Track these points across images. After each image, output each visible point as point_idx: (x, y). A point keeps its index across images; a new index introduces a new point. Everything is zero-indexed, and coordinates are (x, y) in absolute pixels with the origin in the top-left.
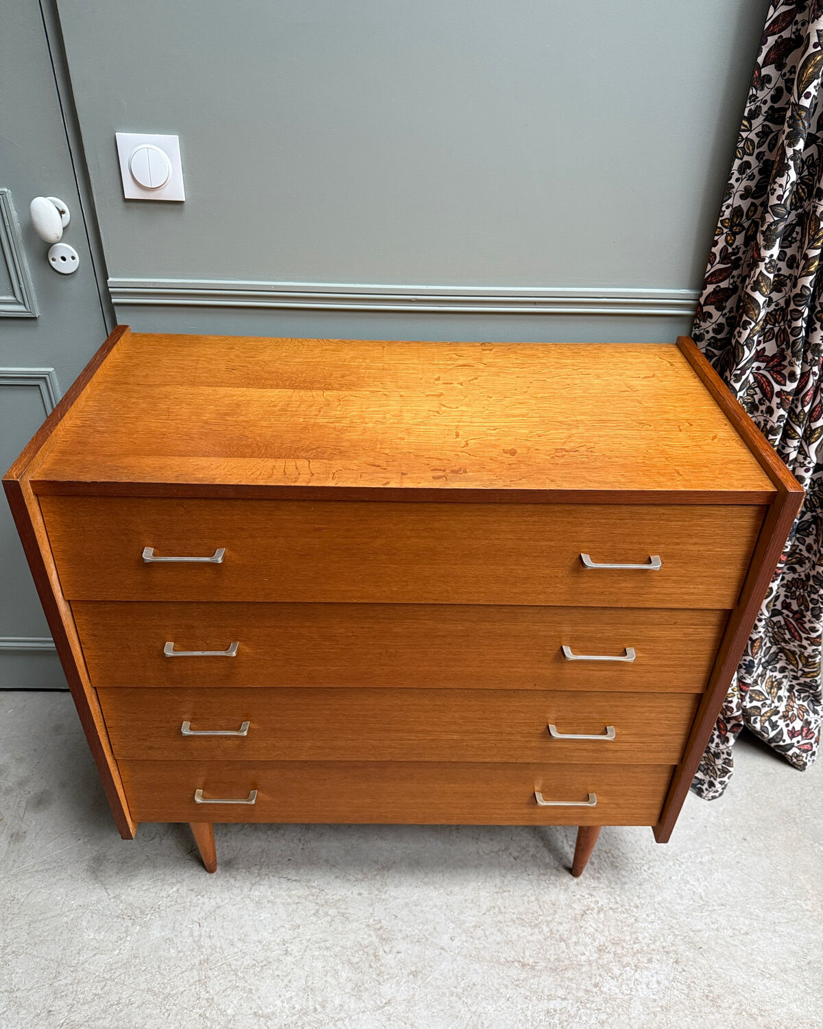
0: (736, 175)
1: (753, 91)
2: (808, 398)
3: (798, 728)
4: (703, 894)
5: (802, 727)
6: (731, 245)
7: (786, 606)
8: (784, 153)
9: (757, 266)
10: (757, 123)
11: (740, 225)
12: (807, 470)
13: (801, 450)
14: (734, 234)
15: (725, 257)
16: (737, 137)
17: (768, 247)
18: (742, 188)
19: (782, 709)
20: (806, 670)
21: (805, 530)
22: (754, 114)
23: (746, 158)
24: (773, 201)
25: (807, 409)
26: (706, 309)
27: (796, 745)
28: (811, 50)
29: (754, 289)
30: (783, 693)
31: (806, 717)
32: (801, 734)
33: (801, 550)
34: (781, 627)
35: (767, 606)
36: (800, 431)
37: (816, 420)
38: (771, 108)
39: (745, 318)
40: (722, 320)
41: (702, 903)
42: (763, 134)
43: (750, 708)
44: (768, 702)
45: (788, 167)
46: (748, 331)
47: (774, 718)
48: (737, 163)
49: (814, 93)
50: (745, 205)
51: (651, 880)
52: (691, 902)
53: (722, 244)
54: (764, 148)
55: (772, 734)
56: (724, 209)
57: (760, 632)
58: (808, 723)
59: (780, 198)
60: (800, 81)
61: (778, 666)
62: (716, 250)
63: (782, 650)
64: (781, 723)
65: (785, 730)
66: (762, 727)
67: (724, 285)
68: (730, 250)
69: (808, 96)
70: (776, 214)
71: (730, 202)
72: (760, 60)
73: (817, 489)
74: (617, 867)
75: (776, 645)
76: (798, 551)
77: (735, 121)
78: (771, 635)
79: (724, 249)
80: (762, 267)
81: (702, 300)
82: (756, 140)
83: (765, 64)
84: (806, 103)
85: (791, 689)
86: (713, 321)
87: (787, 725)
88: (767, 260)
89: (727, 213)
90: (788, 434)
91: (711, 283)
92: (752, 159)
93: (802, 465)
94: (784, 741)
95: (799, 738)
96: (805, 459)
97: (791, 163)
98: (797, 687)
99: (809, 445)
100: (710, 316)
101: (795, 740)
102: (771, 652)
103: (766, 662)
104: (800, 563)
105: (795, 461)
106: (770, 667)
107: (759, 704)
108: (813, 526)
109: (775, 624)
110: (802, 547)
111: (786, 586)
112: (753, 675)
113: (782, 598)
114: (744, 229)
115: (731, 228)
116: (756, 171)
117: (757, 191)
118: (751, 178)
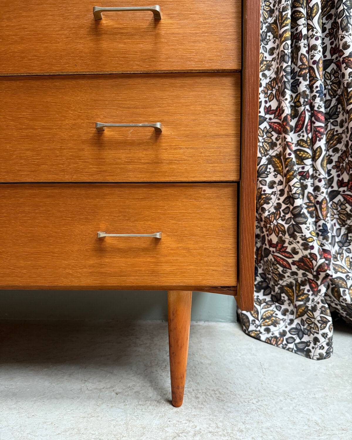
4: (319, 421)
7: (341, 184)
12: (317, 39)
13: (310, 28)
21: (335, 114)
34: (342, 204)
35: (322, 165)
36: (304, 11)
41: (318, 428)
43: (336, 278)
51: (259, 410)
52: (306, 427)
57: (323, 193)
66: (351, 299)
74: (222, 400)
75: (344, 226)
76: (335, 133)
78: (337, 217)
93: (313, 36)
96: (313, 31)
99: (312, 19)
102: (342, 233)
103: (340, 242)
104: (339, 141)
105: (307, 37)
106: (345, 248)
107: (343, 276)
108: (339, 106)
109: (337, 204)
110: (337, 128)
111: (336, 167)
112: (330, 241)
113: (336, 179)
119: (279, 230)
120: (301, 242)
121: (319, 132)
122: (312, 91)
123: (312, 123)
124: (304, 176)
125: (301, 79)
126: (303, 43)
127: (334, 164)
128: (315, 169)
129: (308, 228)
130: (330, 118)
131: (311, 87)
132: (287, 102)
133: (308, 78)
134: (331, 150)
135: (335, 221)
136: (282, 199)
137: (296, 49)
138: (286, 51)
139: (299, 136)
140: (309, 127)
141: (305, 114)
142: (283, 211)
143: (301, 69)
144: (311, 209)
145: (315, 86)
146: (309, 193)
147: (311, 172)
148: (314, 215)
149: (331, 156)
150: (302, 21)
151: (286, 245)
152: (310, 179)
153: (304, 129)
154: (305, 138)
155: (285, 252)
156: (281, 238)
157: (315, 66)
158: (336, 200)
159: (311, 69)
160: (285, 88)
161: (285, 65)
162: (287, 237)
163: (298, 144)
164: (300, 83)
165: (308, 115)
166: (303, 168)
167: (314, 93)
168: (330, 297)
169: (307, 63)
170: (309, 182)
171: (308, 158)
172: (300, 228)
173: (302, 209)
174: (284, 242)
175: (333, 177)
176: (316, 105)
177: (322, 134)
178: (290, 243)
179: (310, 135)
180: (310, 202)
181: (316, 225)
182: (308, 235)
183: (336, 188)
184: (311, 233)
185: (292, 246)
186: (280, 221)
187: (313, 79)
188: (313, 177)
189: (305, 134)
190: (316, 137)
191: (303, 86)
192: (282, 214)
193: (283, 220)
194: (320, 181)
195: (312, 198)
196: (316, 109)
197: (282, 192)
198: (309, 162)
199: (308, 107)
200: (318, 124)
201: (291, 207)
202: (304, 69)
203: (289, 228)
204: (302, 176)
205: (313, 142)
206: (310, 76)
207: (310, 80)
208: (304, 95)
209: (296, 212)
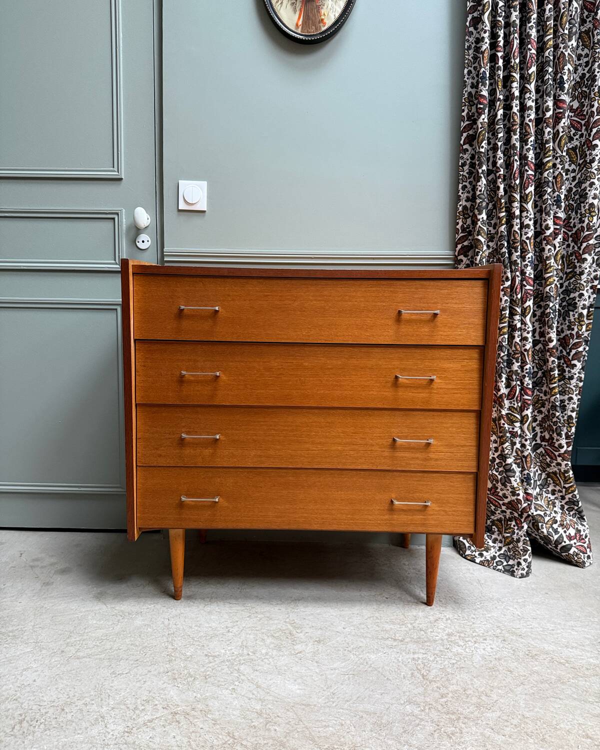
0: (461, 191)
1: (461, 155)
2: (518, 290)
3: (573, 534)
5: (576, 534)
6: (465, 224)
8: (478, 172)
9: (477, 224)
10: (466, 168)
11: (467, 214)
12: (528, 333)
14: (466, 218)
15: (463, 230)
16: (459, 175)
17: (480, 214)
18: (465, 196)
19: (558, 518)
20: (567, 486)
22: (464, 165)
23: (464, 183)
24: (478, 193)
25: (519, 296)
26: (459, 258)
27: (574, 545)
28: (480, 130)
29: (478, 235)
30: (557, 509)
31: (576, 526)
32: (576, 538)
33: (541, 397)
35: (528, 429)
36: (519, 310)
37: (525, 302)
38: (471, 162)
39: (477, 250)
40: (468, 262)
42: (470, 173)
43: (537, 515)
44: (548, 513)
45: (481, 177)
46: (479, 256)
47: (555, 526)
48: (460, 186)
49: (485, 146)
50: (468, 204)
53: (461, 223)
54: (472, 179)
55: (556, 537)
56: (458, 206)
57: (528, 449)
58: (579, 531)
59: (480, 191)
60: (478, 143)
61: (550, 489)
62: (459, 227)
63: (548, 475)
64: (560, 529)
65: (564, 535)
66: (547, 532)
67: (466, 243)
68: (465, 226)
69: (483, 147)
70: (480, 198)
71: (461, 203)
72: (462, 142)
73: (540, 355)
75: (544, 472)
77: (456, 168)
79: (462, 226)
80: (479, 223)
81: (456, 254)
82: (467, 176)
83: (464, 144)
84: (483, 150)
85: (562, 508)
86: (464, 263)
87: (565, 532)
89: (460, 209)
90: (512, 314)
91: (459, 244)
92: (467, 184)
93: (525, 330)
94: (565, 542)
95: (575, 541)
96: (525, 326)
97: (482, 175)
98: (566, 507)
99: (525, 317)
100: (462, 261)
101: (572, 542)
102: (543, 478)
103: (541, 485)
104: (543, 405)
105: (520, 329)
106: (544, 490)
107: (542, 513)
108: (544, 378)
109: (539, 455)
110: (542, 395)
111: (540, 425)
112: (532, 486)
113: (539, 434)
114: (470, 216)
115: (464, 216)
116: (470, 189)
117: (472, 199)
118: (469, 192)
119: (493, 478)
120: (510, 490)
121: (527, 404)
122: (522, 371)
123: (521, 395)
124: (514, 435)
125: (514, 361)
126: (517, 334)
127: (538, 422)
128: (522, 431)
129: (516, 480)
130: (537, 386)
131: (522, 367)
132: (503, 384)
133: (520, 360)
134: (536, 411)
135: (537, 468)
136: (496, 454)
137: (511, 338)
138: (504, 344)
139: (511, 403)
140: (519, 398)
142: (497, 464)
143: (515, 354)
144: (518, 462)
145: (525, 368)
146: (517, 448)
147: (519, 432)
148: (520, 466)
149: (536, 416)
150: (517, 317)
151: (499, 490)
152: (518, 438)
153: (515, 399)
154: (515, 406)
155: (497, 495)
156: (495, 484)
157: (526, 353)
158: (539, 451)
159: (522, 354)
160: (502, 372)
161: (502, 354)
162: (499, 485)
163: (509, 409)
164: (514, 363)
165: (518, 388)
166: (513, 429)
167: (524, 373)
168: (531, 529)
169: (519, 350)
170: (517, 440)
171: (517, 422)
172: (510, 480)
173: (512, 466)
174: (497, 488)
175: (537, 433)
176: (526, 383)
177: (529, 405)
178: (502, 490)
179: (519, 404)
180: (518, 455)
181: (521, 474)
182: (516, 486)
183: (539, 441)
184: (517, 484)
185: (503, 492)
186: (494, 472)
187: (524, 362)
188: (521, 436)
189: (516, 403)
190: (525, 407)
191: (516, 366)
192: (496, 467)
193: (497, 472)
194: (526, 440)
195: (519, 452)
196: (525, 385)
197: (496, 450)
198: (518, 424)
199: (519, 383)
200: (526, 397)
201: (504, 464)
203: (501, 478)
204: (512, 434)
205: (522, 409)
206: (522, 359)
207: (521, 363)
208: (516, 373)
209: (507, 468)
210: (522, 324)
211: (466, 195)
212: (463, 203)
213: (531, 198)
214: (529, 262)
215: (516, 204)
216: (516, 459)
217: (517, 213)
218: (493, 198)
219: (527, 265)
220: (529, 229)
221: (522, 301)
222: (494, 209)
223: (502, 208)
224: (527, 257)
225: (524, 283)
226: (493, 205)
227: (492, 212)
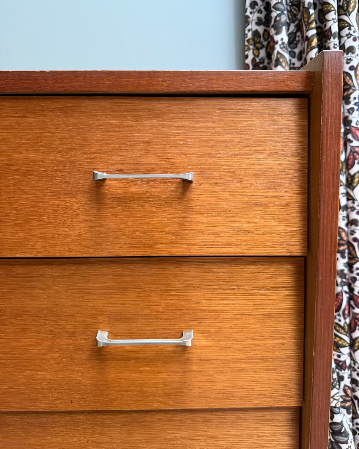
0: (249, 10)
6: (258, 56)
11: (260, 42)
14: (258, 49)
15: (255, 65)
18: (255, 18)
36: (343, 178)
37: (352, 166)
48: (249, 3)
50: (260, 29)
53: (251, 56)
56: (246, 32)
62: (249, 61)
68: (258, 60)
70: (277, 9)
71: (249, 27)
79: (253, 60)
88: (280, 43)
89: (250, 35)
93: (353, 209)
96: (354, 203)
105: (346, 208)
114: (263, 46)
115: (255, 45)
116: (262, 8)
117: (266, 21)
118: (260, 11)
122: (351, 271)
123: (351, 308)
125: (338, 255)
126: (341, 215)
131: (350, 266)
133: (346, 255)
140: (347, 312)
141: (342, 296)
143: (340, 245)
144: (348, 404)
145: (355, 267)
146: (345, 386)
147: (348, 362)
148: (351, 410)
150: (341, 190)
152: (346, 370)
153: (341, 312)
154: (342, 323)
157: (355, 244)
159: (350, 245)
164: (338, 260)
165: (345, 297)
166: (339, 356)
167: (354, 275)
169: (345, 238)
170: (346, 373)
171: (344, 346)
179: (348, 321)
180: (347, 395)
181: (353, 421)
187: (353, 258)
188: (351, 368)
189: (342, 318)
190: (356, 325)
191: (341, 264)
195: (349, 392)
198: (346, 350)
199: (346, 288)
200: (357, 310)
202: (343, 245)
204: (338, 365)
205: (351, 329)
206: (350, 253)
207: (350, 259)
208: (342, 274)
209: (337, 428)
210: (348, 200)
211: (256, 15)
212: (253, 26)
213: (355, 6)
214: (355, 104)
215: (332, 16)
216: (345, 401)
217: (335, 28)
218: (295, 15)
219: (352, 109)
220: (353, 53)
221: (347, 165)
222: (297, 31)
223: (312, 22)
224: (352, 96)
225: (350, 136)
226: (296, 26)
227: (295, 36)
